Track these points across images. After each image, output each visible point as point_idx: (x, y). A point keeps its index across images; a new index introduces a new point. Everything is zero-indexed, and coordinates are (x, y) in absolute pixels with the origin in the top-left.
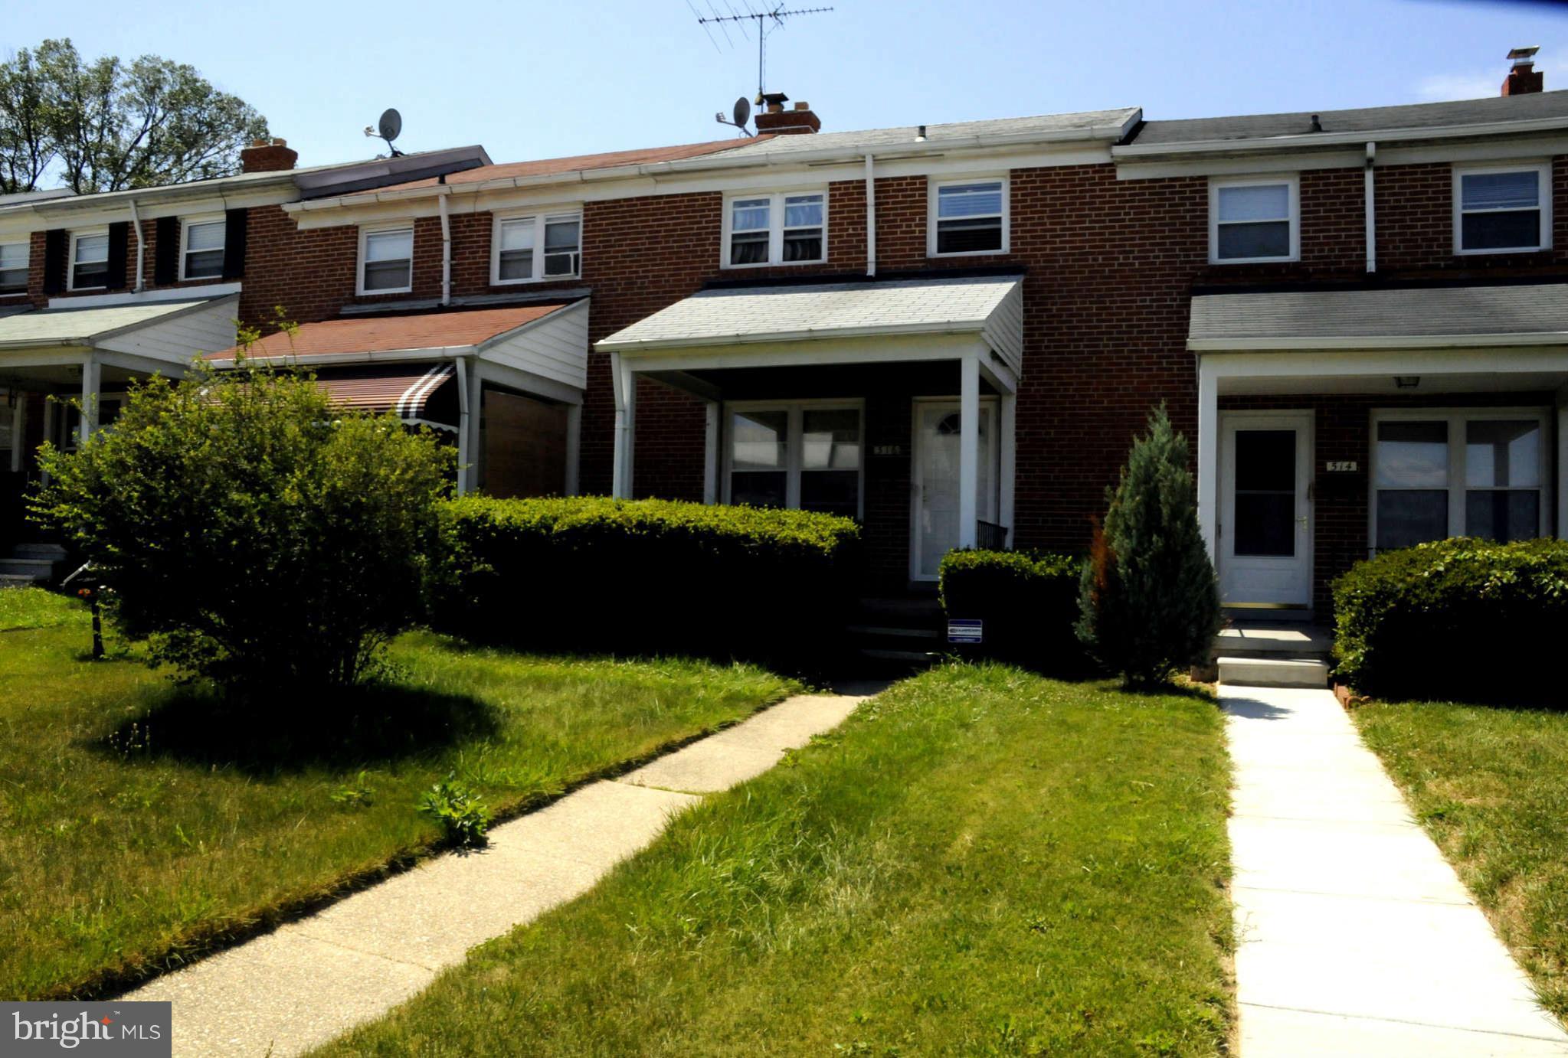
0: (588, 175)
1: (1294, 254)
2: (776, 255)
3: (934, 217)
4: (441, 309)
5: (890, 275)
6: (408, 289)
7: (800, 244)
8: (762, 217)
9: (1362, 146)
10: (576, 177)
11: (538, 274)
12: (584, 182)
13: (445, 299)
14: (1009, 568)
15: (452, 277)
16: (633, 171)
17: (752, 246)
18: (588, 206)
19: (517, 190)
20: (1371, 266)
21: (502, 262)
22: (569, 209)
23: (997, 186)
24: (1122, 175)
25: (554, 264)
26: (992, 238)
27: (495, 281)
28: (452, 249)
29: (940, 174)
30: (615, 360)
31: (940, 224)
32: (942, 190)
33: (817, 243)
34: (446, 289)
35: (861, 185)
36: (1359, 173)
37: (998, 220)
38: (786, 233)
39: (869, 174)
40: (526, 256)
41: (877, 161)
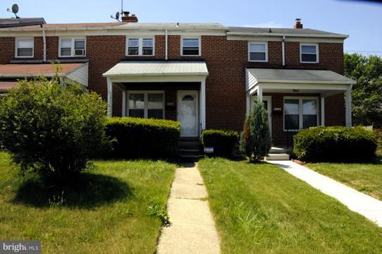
0: (89, 28)
1: (267, 60)
2: (140, 53)
3: (182, 46)
4: (44, 63)
5: (171, 60)
6: (33, 57)
7: (147, 50)
8: (137, 43)
9: (282, 37)
10: (85, 29)
11: (73, 54)
12: (87, 30)
13: (45, 60)
14: (220, 134)
15: (47, 53)
16: (102, 28)
17: (134, 50)
18: (87, 37)
19: (67, 31)
20: (284, 64)
21: (62, 51)
22: (82, 37)
23: (198, 39)
24: (228, 39)
25: (77, 52)
26: (197, 52)
27: (60, 56)
28: (47, 47)
29: (183, 35)
30: (108, 79)
31: (184, 48)
32: (184, 39)
33: (151, 51)
34: (45, 57)
35: (164, 37)
36: (281, 43)
37: (198, 48)
38: (143, 48)
39: (166, 34)
40: (69, 49)
41: (168, 31)
